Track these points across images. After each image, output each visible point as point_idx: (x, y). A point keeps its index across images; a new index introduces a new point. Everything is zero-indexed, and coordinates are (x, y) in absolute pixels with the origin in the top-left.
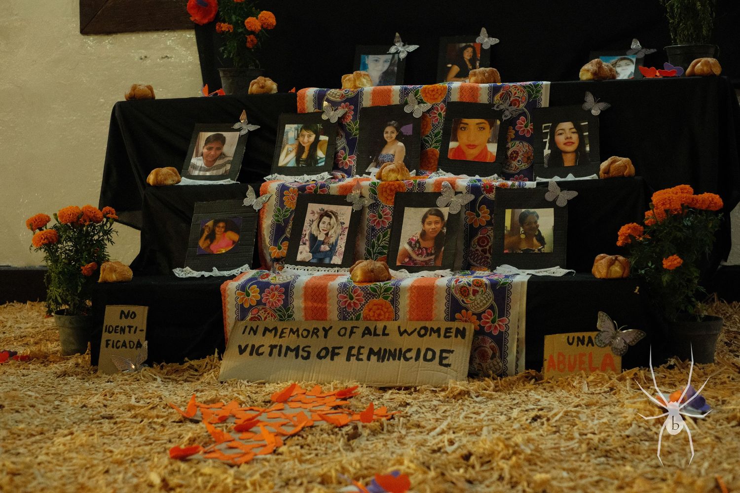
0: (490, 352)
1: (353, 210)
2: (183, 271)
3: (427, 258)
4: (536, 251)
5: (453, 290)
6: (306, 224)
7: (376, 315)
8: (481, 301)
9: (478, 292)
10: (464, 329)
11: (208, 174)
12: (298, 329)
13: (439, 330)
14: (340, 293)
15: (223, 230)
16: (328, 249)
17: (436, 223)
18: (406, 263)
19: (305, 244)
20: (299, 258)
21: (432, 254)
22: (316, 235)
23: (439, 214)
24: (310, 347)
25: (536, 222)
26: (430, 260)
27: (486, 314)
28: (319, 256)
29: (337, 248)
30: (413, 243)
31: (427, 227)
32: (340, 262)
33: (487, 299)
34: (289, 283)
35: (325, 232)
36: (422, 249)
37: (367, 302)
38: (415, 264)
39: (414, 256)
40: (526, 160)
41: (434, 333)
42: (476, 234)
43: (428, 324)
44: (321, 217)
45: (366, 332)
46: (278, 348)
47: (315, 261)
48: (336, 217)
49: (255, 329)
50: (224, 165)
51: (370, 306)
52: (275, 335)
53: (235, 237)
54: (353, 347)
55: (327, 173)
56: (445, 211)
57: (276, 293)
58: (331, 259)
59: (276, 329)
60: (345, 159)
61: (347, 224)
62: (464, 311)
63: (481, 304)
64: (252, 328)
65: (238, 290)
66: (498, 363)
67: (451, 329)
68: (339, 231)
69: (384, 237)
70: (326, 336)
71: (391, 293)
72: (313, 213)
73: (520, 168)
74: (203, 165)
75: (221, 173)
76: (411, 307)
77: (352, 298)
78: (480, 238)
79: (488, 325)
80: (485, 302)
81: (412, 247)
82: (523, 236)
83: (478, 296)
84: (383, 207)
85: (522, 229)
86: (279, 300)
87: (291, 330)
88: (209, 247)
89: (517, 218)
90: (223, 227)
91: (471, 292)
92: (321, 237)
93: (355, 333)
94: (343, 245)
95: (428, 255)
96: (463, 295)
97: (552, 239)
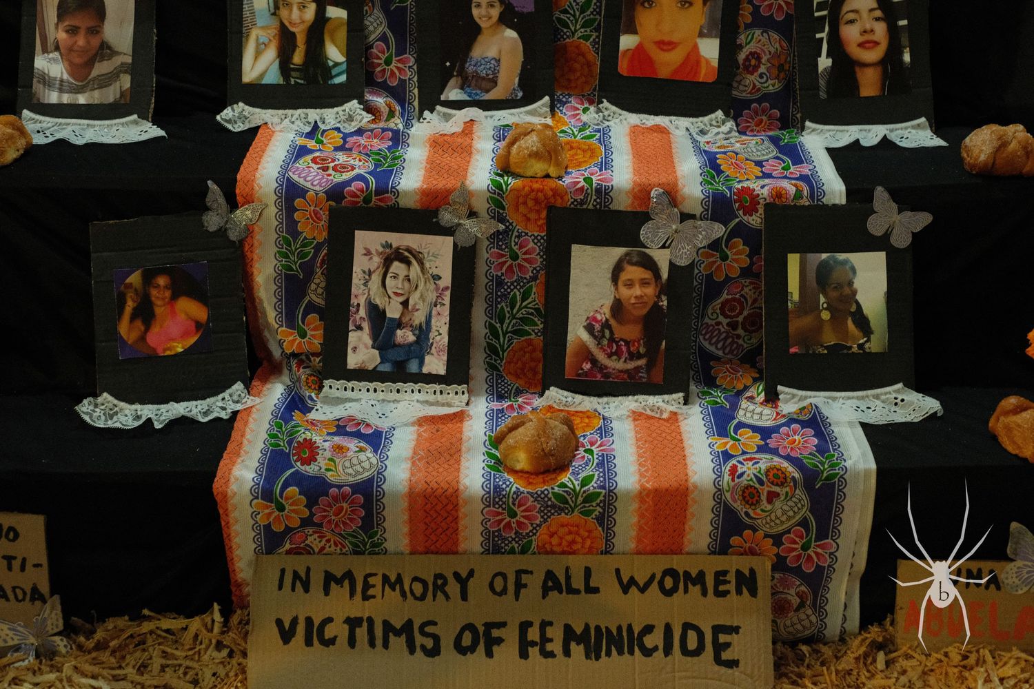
0: (795, 601)
1: (455, 245)
2: (96, 406)
3: (631, 365)
4: (855, 349)
5: (728, 495)
6: (355, 281)
7: (564, 543)
8: (784, 512)
9: (777, 495)
10: (752, 571)
11: (82, 99)
12: (399, 575)
13: (701, 577)
14: (489, 506)
15: (168, 294)
16: (411, 338)
17: (644, 283)
18: (586, 374)
19: (359, 328)
20: (353, 361)
21: (639, 356)
22: (381, 307)
23: (649, 264)
24: (435, 623)
25: (850, 283)
26: (637, 369)
27: (792, 536)
28: (392, 354)
29: (431, 335)
30: (597, 327)
31: (625, 292)
32: (442, 370)
33: (796, 509)
34: (370, 481)
35: (401, 299)
36: (617, 343)
37: (545, 521)
38: (607, 376)
39: (601, 357)
40: (775, 71)
41: (694, 585)
42: (719, 294)
43: (679, 563)
44: (387, 263)
45: (550, 584)
46: (365, 624)
47: (386, 368)
48: (421, 263)
49: (303, 575)
50: (113, 77)
51: (553, 529)
52: (352, 594)
53: (198, 311)
54: (530, 624)
55: (355, 101)
56: (662, 258)
57: (345, 505)
58: (422, 363)
59: (349, 575)
60: (388, 62)
61: (446, 280)
62: (747, 532)
63: (784, 518)
64: (296, 575)
65: (257, 498)
66: (808, 616)
67: (725, 573)
68: (432, 296)
69: (523, 300)
70: (464, 597)
71: (598, 505)
72: (368, 253)
73: (765, 91)
74: (66, 76)
75: (111, 100)
76: (641, 529)
77: (513, 514)
78: (727, 301)
79: (794, 554)
80: (791, 513)
81: (595, 337)
82: (826, 315)
83: (778, 504)
84: (518, 237)
85: (822, 299)
86: (351, 520)
87: (386, 579)
88: (143, 338)
89: (812, 276)
90: (166, 287)
91: (764, 498)
92: (393, 312)
93: (525, 586)
94: (445, 330)
95: (633, 356)
96: (747, 502)
97: (885, 319)
